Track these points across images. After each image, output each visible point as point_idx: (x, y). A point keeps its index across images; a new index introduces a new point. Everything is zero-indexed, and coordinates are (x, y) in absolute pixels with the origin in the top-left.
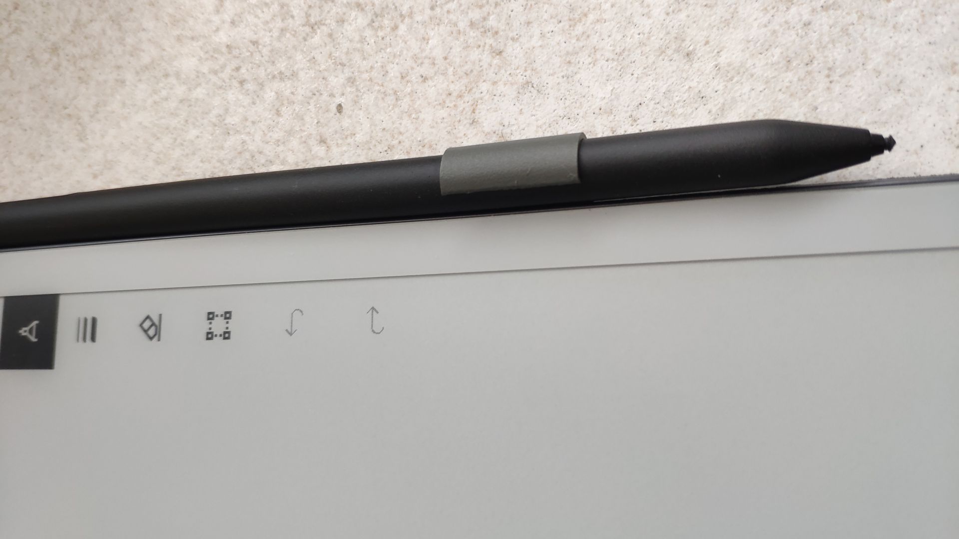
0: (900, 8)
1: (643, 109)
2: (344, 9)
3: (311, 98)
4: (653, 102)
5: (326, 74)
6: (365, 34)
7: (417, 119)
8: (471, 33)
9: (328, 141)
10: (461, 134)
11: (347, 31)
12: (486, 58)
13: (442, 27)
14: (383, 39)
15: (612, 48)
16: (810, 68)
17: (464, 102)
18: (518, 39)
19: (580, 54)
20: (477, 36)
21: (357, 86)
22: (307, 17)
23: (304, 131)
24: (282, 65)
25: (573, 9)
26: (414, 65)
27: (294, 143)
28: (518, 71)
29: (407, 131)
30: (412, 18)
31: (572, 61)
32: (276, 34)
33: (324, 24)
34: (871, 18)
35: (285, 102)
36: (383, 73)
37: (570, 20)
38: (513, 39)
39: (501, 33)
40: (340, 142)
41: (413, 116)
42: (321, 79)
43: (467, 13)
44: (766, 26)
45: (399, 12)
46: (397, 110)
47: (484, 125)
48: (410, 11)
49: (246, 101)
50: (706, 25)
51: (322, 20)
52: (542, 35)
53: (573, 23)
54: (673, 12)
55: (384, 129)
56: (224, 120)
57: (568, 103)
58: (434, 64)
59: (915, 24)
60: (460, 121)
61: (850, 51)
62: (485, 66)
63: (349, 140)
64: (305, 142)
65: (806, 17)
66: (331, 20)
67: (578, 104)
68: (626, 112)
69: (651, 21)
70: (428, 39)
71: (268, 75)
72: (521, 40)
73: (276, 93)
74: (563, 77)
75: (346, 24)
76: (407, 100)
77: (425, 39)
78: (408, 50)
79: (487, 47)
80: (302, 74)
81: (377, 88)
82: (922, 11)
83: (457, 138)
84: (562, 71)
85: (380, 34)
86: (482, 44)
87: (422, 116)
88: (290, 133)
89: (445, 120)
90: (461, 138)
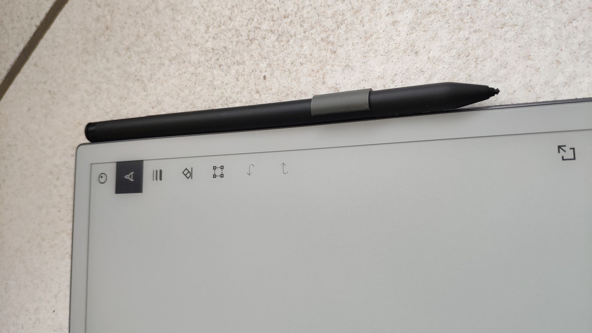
0: (507, 31)
1: (397, 76)
2: (265, 33)
3: (251, 73)
4: (401, 74)
5: (258, 62)
6: (275, 44)
7: (299, 82)
8: (322, 44)
9: (260, 92)
10: (318, 88)
11: (267, 43)
12: (329, 55)
13: (309, 41)
14: (283, 46)
15: (383, 50)
16: (468, 58)
17: (319, 74)
18: (342, 46)
19: (370, 53)
20: (324, 45)
21: (272, 67)
22: (248, 36)
23: (249, 88)
24: (238, 58)
25: (366, 33)
26: (297, 58)
27: (245, 93)
28: (343, 60)
29: (295, 87)
30: (295, 37)
31: (366, 56)
32: (234, 43)
33: (256, 39)
34: (495, 36)
35: (240, 75)
36: (283, 62)
37: (365, 38)
38: (340, 46)
39: (335, 44)
40: (265, 92)
41: (297, 80)
42: (256, 64)
43: (320, 34)
44: (450, 40)
45: (290, 34)
46: (290, 78)
47: (329, 84)
48: (294, 33)
49: (223, 74)
50: (424, 40)
51: (255, 38)
52: (353, 44)
53: (367, 39)
54: (410, 34)
55: (284, 87)
56: (213, 83)
57: (365, 74)
58: (306, 57)
59: (513, 38)
60: (318, 82)
61: (485, 51)
62: (328, 58)
63: (269, 92)
64: (250, 93)
65: (467, 36)
66: (259, 37)
67: (369, 75)
68: (390, 78)
69: (400, 38)
70: (303, 46)
71: (232, 62)
72: (344, 46)
73: (236, 71)
74: (362, 63)
75: (266, 39)
76: (294, 73)
77: (302, 46)
78: (294, 51)
79: (329, 49)
80: (247, 62)
81: (281, 68)
82: (516, 33)
83: (316, 90)
84: (362, 60)
85: (282, 44)
86: (327, 48)
87: (301, 80)
88: (243, 89)
89: (311, 82)
90: (318, 90)
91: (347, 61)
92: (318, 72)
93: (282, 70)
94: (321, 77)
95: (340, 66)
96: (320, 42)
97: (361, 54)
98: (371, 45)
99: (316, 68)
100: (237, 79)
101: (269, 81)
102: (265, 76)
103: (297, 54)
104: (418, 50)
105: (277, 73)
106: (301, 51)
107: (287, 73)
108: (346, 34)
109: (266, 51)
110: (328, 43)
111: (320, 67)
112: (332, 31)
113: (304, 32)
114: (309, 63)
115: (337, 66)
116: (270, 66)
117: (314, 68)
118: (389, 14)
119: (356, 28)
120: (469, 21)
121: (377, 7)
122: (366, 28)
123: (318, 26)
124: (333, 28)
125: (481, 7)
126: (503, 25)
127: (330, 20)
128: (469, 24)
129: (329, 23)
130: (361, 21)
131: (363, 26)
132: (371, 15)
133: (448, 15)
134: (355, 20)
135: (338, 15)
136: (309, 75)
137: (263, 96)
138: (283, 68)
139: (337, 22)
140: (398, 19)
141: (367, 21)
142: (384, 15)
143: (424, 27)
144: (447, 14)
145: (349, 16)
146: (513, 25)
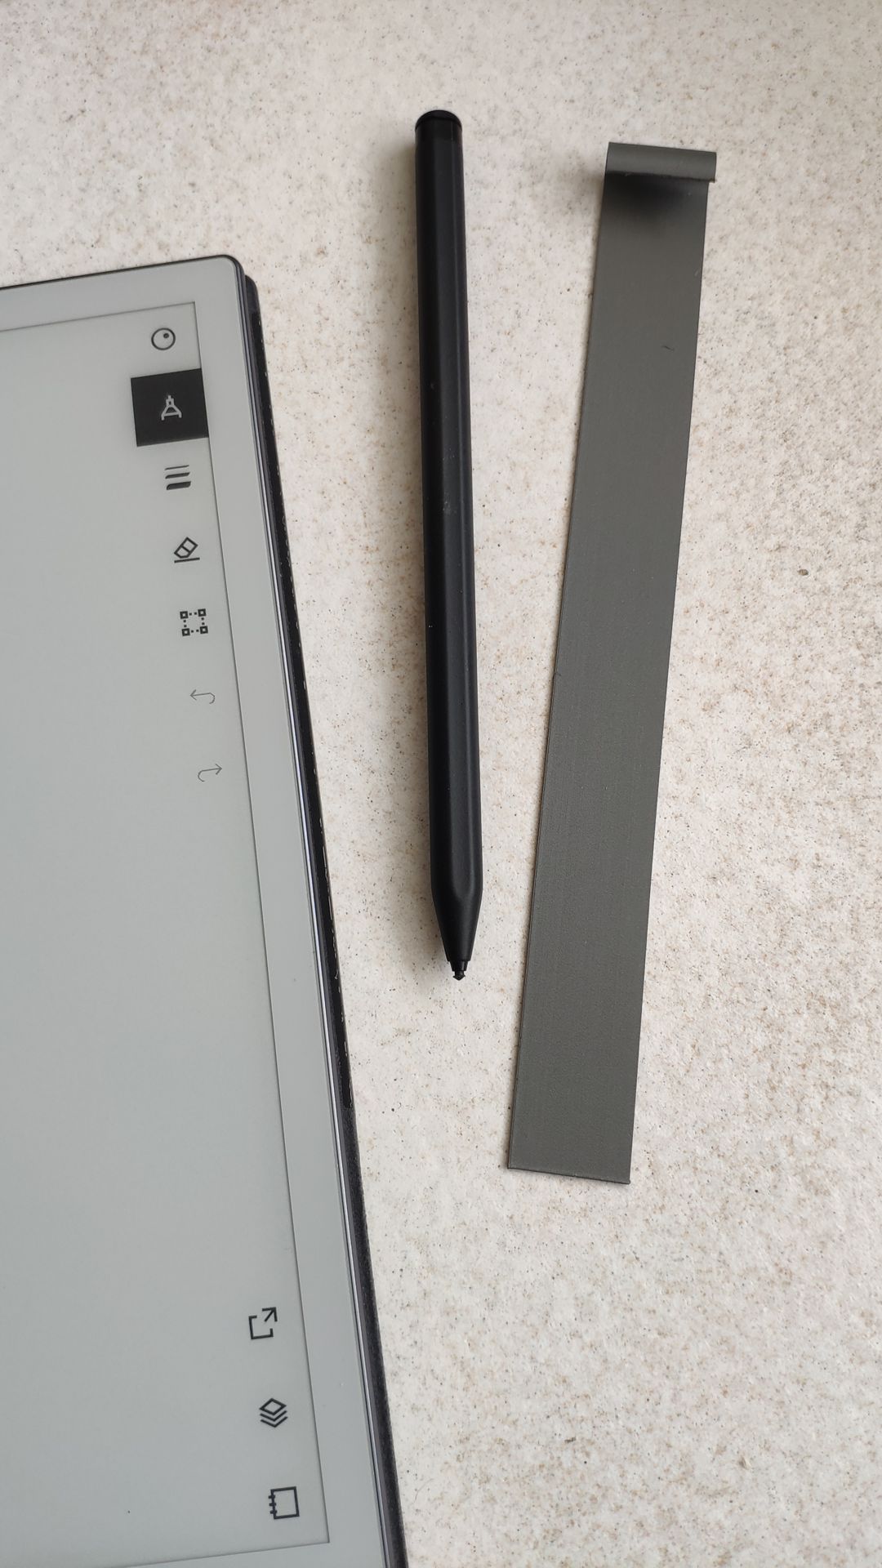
5: (844, 569)
6: (866, 617)
14: (854, 632)
17: (758, 685)
18: (795, 749)
20: (815, 716)
21: (818, 594)
23: (797, 533)
24: (874, 529)
25: (800, 804)
26: (813, 653)
27: (789, 521)
29: (754, 627)
35: (834, 523)
36: (820, 622)
37: (791, 798)
38: (797, 745)
40: (772, 564)
41: (766, 637)
42: (841, 563)
43: (841, 715)
46: (779, 624)
53: (787, 800)
58: (807, 670)
63: (769, 572)
64: (785, 531)
69: (758, 861)
70: (833, 673)
71: (869, 514)
72: (793, 752)
73: (847, 517)
74: (741, 775)
76: (785, 637)
77: (834, 670)
78: (832, 651)
79: (801, 722)
80: (855, 546)
81: (808, 612)
84: (747, 776)
85: (860, 632)
86: (805, 718)
87: (763, 645)
91: (759, 747)
92: (765, 684)
93: (804, 613)
94: (750, 686)
95: (755, 730)
96: (825, 710)
97: (761, 779)
98: (771, 805)
99: (775, 684)
101: (791, 580)
102: (805, 573)
103: (821, 656)
104: (719, 882)
105: (801, 601)
106: (824, 664)
107: (791, 621)
108: (818, 765)
109: (859, 594)
110: (816, 724)
112: (838, 740)
113: (862, 685)
114: (790, 674)
115: (757, 726)
116: (823, 592)
118: (818, 860)
119: (819, 789)
120: (734, 996)
121: (844, 843)
122: (811, 807)
123: (862, 717)
124: (843, 745)
125: (752, 1029)
126: (698, 1050)
127: (864, 744)
128: (728, 993)
129: (856, 740)
130: (829, 803)
131: (817, 804)
132: (832, 827)
133: (764, 965)
134: (838, 792)
135: (865, 765)
136: (766, 664)
137: (767, 556)
138: (806, 616)
139: (852, 757)
140: (798, 872)
141: (824, 815)
142: (820, 850)
143: (761, 912)
144: (767, 965)
145: (855, 783)
146: (690, 1066)
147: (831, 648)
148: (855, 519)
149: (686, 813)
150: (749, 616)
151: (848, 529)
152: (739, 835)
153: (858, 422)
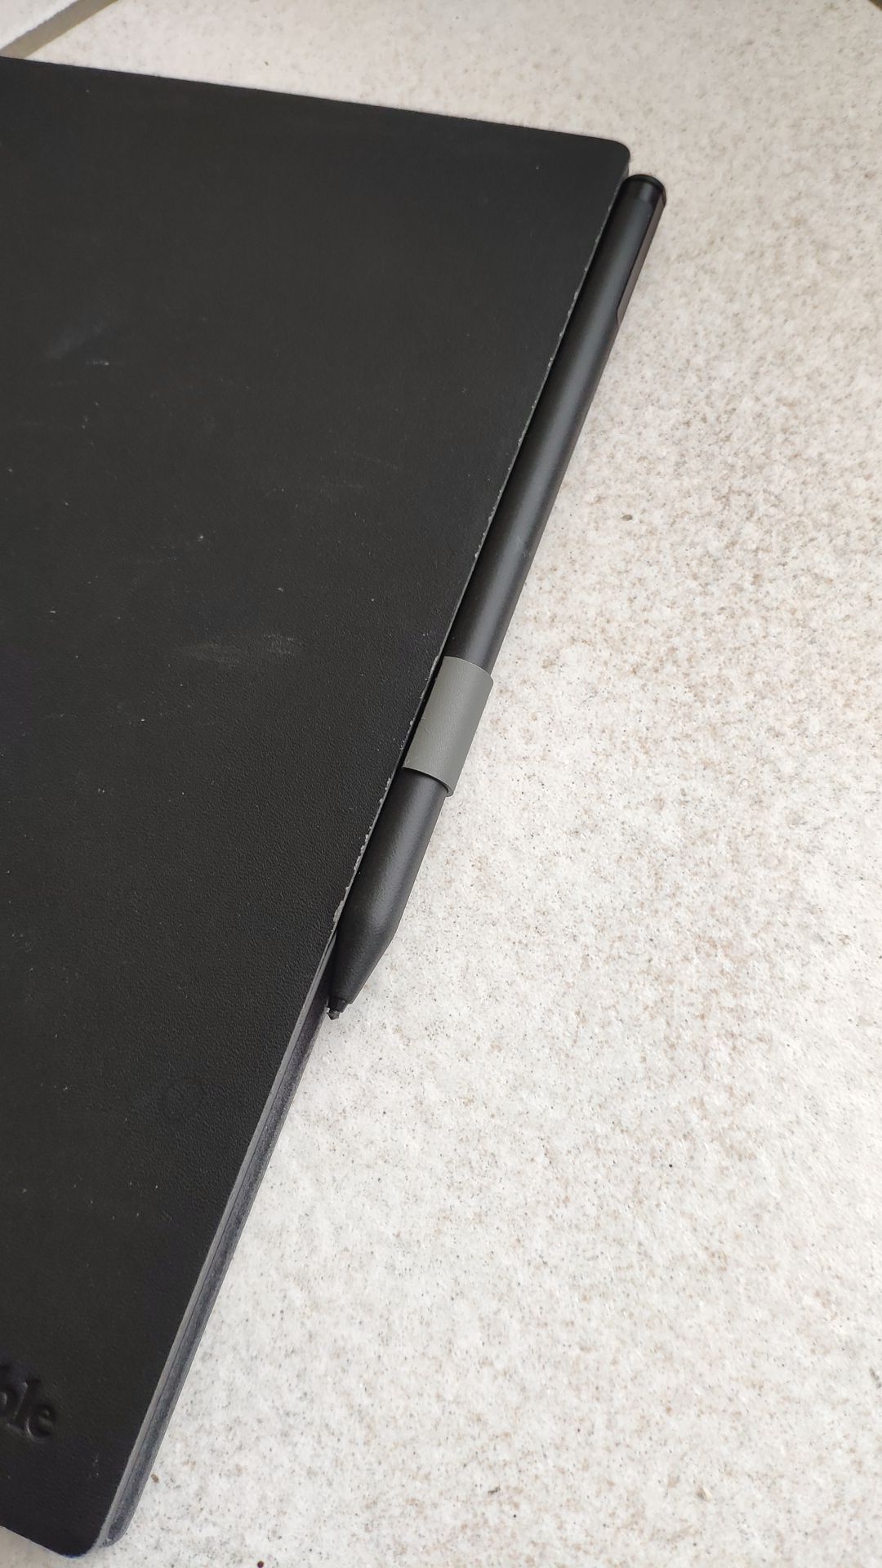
0: (567, 1021)
2: (733, 530)
3: (647, 491)
4: (541, 795)
5: (668, 507)
6: (698, 547)
7: (594, 589)
8: (663, 648)
9: (598, 504)
10: (565, 628)
11: (708, 530)
12: (634, 659)
13: (679, 622)
14: (688, 565)
15: (605, 770)
16: (532, 929)
17: (596, 634)
18: (643, 689)
19: (609, 742)
20: (659, 653)
21: (646, 536)
22: (738, 491)
23: (615, 482)
24: (694, 464)
25: (657, 743)
26: (649, 592)
28: (611, 686)
30: (701, 594)
31: (604, 734)
32: (730, 460)
33: (724, 508)
34: (565, 993)
36: (651, 561)
37: (646, 739)
38: (645, 685)
39: (654, 675)
40: (594, 516)
42: (664, 502)
43: (687, 647)
44: (583, 903)
45: (712, 583)
46: (610, 571)
47: (568, 650)
48: (710, 593)
49: (666, 428)
50: (601, 854)
51: (729, 506)
52: (639, 712)
53: (642, 742)
54: (623, 829)
55: (593, 558)
56: (652, 404)
57: (564, 724)
58: (644, 610)
59: (548, 1028)
60: (579, 628)
61: (538, 966)
62: (625, 657)
63: (592, 524)
65: (582, 939)
66: (727, 516)
67: (560, 733)
69: (621, 808)
70: (672, 608)
71: (687, 450)
72: (641, 692)
73: (664, 458)
74: (591, 724)
75: (716, 530)
76: (617, 582)
77: (673, 605)
78: (667, 587)
79: (644, 661)
80: (677, 483)
81: (638, 554)
82: (558, 1039)
83: (563, 624)
84: (597, 724)
85: (694, 563)
86: (649, 657)
87: (595, 594)
88: (618, 469)
91: (606, 694)
92: (603, 631)
93: (633, 556)
94: (588, 636)
95: (600, 678)
96: (669, 645)
97: (612, 724)
98: (626, 748)
99: (613, 629)
100: (645, 458)
101: (616, 527)
102: (630, 518)
103: (656, 593)
104: (582, 836)
105: (629, 545)
106: (662, 601)
107: (621, 566)
108: (670, 701)
109: (687, 527)
110: (661, 661)
111: (611, 638)
112: (687, 672)
113: (704, 614)
114: (628, 616)
115: (601, 673)
116: (651, 532)
117: (615, 624)
118: (684, 795)
119: (674, 724)
120: (614, 952)
121: (709, 773)
122: (669, 744)
123: (710, 645)
124: (693, 676)
125: (638, 984)
126: (584, 1016)
127: (716, 670)
128: (607, 949)
129: (708, 669)
130: (687, 736)
131: (675, 739)
132: (695, 759)
133: (641, 914)
134: (694, 723)
135: (720, 692)
136: (602, 612)
137: (587, 510)
138: (636, 559)
139: (704, 686)
140: (664, 812)
141: (684, 749)
142: (684, 785)
143: (631, 858)
144: (645, 913)
145: (712, 712)
146: (577, 1036)
147: (666, 584)
148: (674, 458)
149: (539, 772)
150: (577, 569)
151: (666, 468)
152: (598, 784)
153: (663, 369)
